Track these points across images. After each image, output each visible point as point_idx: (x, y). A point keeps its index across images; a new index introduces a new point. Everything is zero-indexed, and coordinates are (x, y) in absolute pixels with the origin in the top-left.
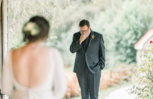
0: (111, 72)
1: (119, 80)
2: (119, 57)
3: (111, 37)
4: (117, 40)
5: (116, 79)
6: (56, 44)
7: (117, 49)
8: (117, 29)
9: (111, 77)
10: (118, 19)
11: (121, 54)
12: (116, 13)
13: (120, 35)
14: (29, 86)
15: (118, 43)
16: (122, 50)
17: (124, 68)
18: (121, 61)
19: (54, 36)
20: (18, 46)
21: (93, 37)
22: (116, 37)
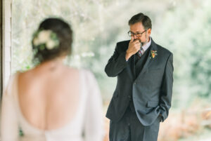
0: (183, 114)
1: (196, 127)
2: (197, 88)
3: (184, 55)
4: (193, 60)
5: (192, 125)
6: (91, 65)
7: (194, 74)
8: (194, 41)
9: (183, 121)
10: (196, 25)
11: (200, 83)
12: (192, 15)
13: (199, 51)
14: (46, 128)
15: (196, 65)
16: (202, 77)
17: (205, 107)
18: (200, 95)
19: (88, 52)
20: (28, 67)
21: (154, 54)
22: (193, 54)
